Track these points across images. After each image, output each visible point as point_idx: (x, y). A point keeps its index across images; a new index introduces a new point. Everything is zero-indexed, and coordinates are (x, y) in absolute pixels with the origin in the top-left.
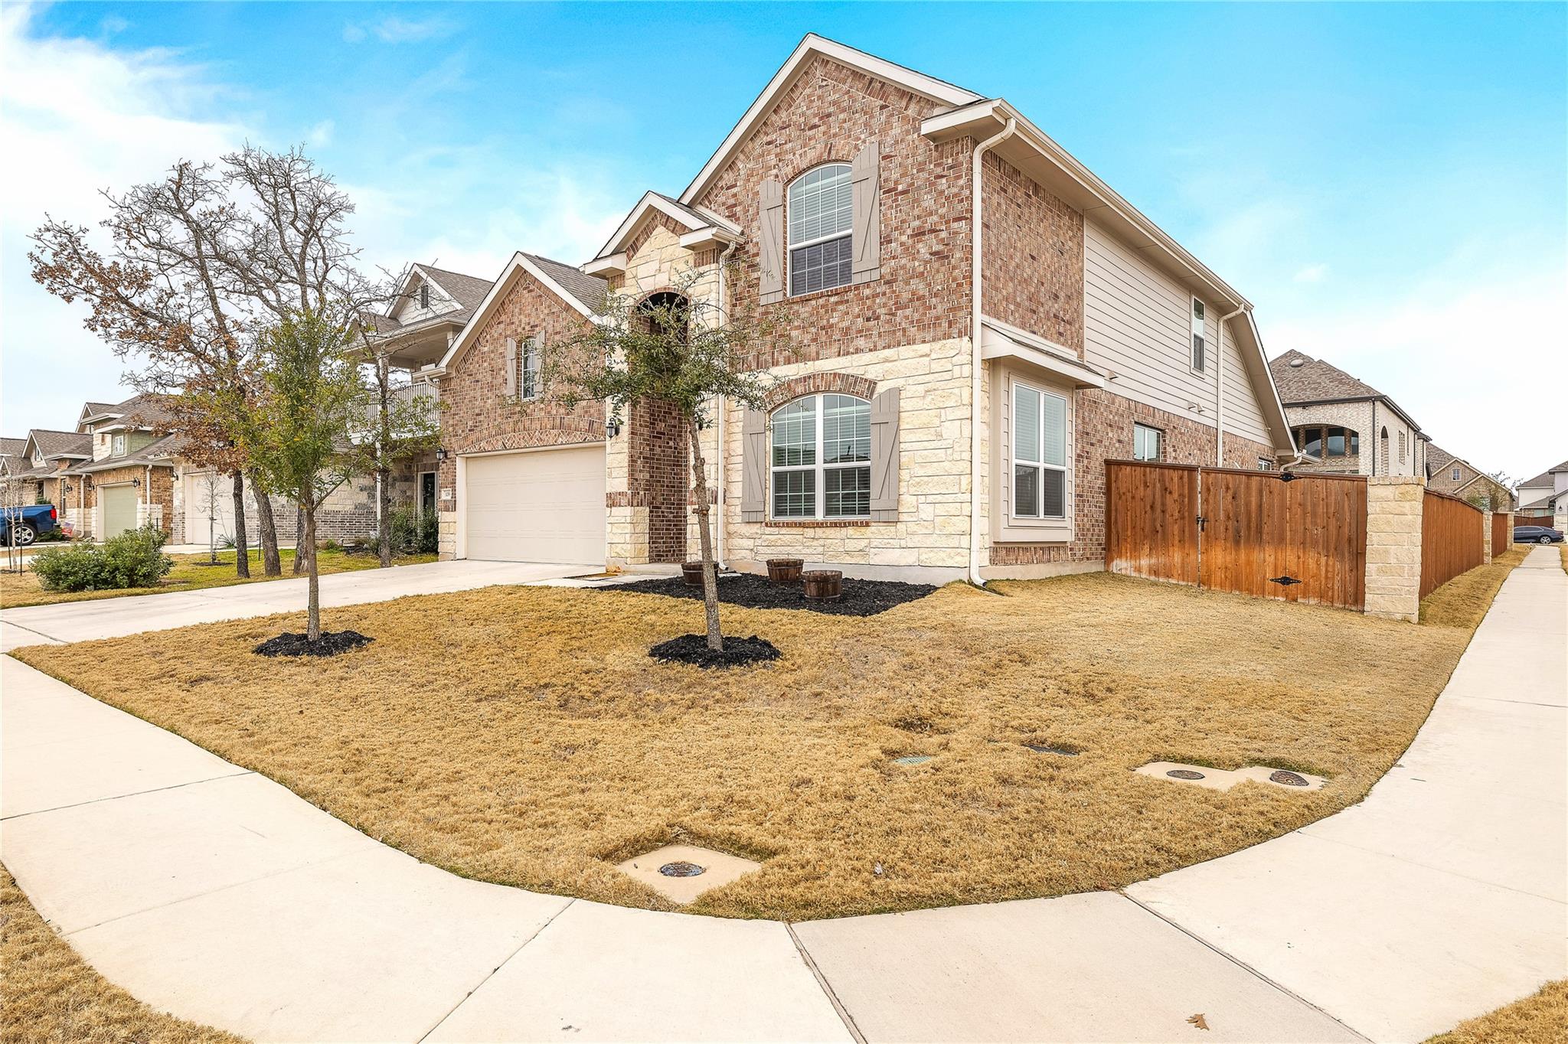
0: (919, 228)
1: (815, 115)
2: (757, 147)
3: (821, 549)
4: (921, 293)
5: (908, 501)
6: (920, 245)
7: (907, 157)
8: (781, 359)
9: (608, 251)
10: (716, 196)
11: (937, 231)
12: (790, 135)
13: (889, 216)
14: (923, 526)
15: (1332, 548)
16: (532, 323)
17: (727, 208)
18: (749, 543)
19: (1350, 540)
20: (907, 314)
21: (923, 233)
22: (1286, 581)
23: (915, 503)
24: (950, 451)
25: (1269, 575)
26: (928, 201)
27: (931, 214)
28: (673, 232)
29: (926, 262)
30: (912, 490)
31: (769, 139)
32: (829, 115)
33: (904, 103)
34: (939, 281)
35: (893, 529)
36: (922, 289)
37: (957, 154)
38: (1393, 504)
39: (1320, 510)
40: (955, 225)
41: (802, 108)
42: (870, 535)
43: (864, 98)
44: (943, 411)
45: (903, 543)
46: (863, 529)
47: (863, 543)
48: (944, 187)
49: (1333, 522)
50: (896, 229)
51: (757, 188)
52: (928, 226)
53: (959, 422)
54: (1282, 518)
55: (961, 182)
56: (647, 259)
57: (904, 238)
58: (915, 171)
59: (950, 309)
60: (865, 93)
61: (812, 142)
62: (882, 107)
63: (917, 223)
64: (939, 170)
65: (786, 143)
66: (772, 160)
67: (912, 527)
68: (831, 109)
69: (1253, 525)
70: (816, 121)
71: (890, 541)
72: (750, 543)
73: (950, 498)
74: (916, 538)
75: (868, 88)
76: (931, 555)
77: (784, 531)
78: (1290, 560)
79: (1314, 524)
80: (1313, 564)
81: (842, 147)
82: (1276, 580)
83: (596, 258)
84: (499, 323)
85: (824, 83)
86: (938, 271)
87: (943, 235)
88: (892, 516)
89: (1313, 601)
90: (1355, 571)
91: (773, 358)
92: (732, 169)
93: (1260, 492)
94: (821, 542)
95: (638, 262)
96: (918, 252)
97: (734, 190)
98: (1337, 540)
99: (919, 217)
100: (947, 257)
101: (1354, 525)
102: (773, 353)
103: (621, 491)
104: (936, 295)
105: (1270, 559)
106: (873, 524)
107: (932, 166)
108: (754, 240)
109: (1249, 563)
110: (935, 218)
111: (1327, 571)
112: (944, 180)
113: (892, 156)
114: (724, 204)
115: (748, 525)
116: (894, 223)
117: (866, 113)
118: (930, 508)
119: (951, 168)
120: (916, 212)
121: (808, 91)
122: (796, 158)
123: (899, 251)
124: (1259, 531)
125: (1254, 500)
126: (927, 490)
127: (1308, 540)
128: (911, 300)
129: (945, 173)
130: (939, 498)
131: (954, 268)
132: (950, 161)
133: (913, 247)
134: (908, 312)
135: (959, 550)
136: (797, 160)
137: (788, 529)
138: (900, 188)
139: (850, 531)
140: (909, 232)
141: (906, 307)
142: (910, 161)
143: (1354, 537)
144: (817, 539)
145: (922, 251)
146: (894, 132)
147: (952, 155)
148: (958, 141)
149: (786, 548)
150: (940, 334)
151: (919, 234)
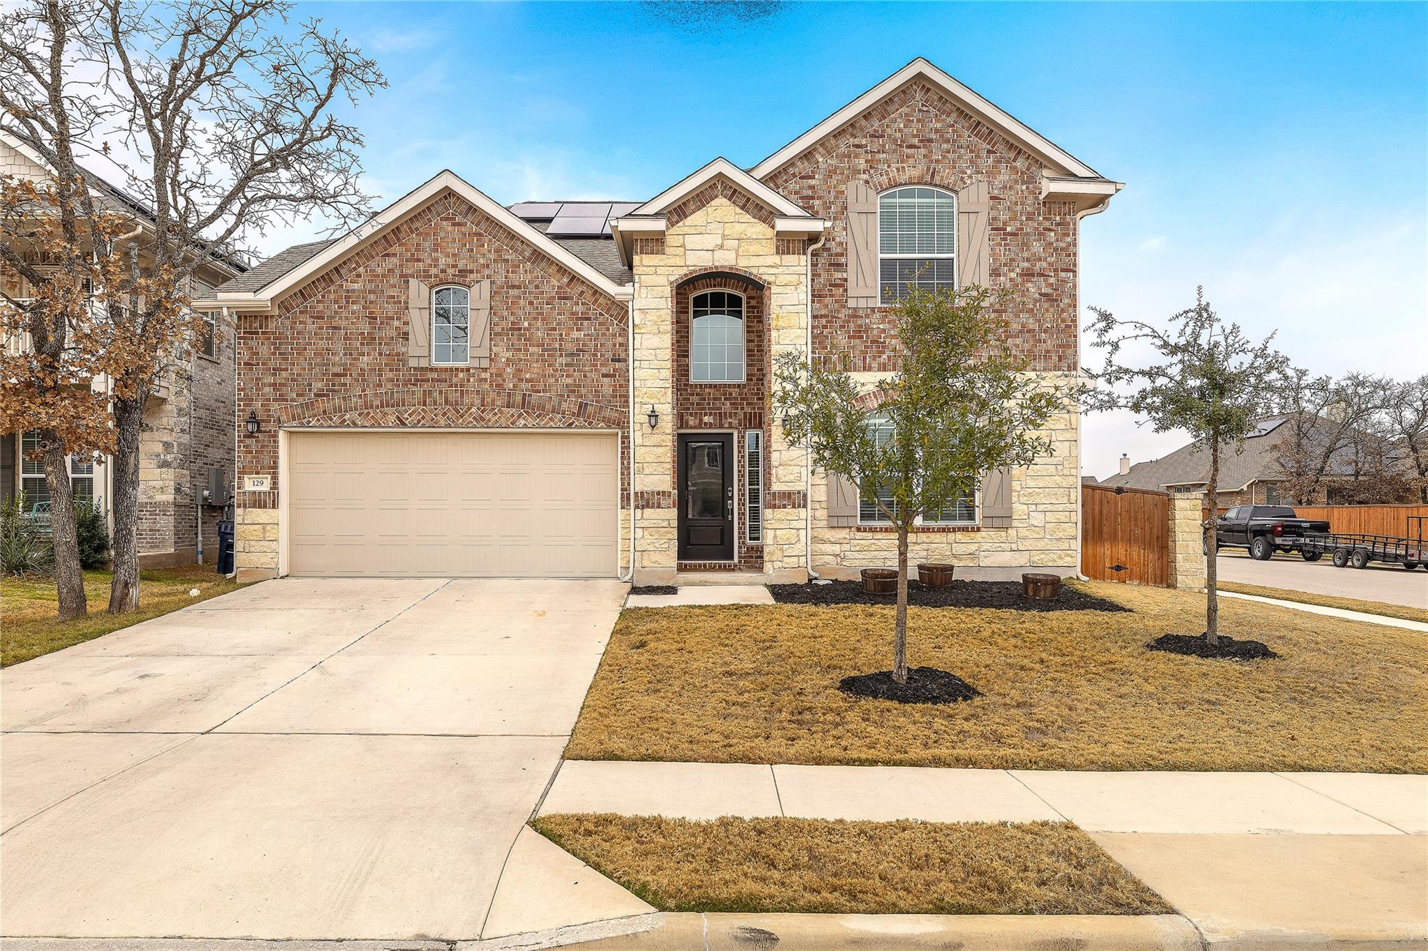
0: (1028, 269)
1: (914, 136)
2: (843, 145)
3: (925, 553)
4: (1031, 327)
5: (1019, 509)
6: (1029, 285)
7: (1016, 204)
8: (875, 365)
9: (652, 209)
10: (786, 181)
11: (1046, 276)
12: (884, 146)
13: (998, 251)
14: (1034, 532)
15: (1147, 544)
16: (461, 265)
17: (801, 198)
18: (834, 548)
19: (1158, 538)
20: (1018, 343)
21: (1033, 275)
22: (1118, 568)
23: (1026, 511)
24: (1060, 468)
25: (1108, 565)
26: (1037, 247)
27: (1040, 260)
28: (743, 208)
29: (1036, 301)
30: (1023, 500)
31: (857, 141)
32: (930, 141)
33: (1012, 155)
34: (1048, 319)
35: (1004, 534)
36: (1032, 324)
37: (1065, 214)
38: (1190, 512)
39: (1140, 516)
40: (1063, 274)
41: (896, 124)
42: (980, 540)
43: (969, 136)
44: (1053, 432)
45: (1014, 547)
46: (972, 534)
47: (973, 548)
48: (1053, 239)
49: (1147, 526)
50: (1005, 265)
51: (843, 187)
52: (1037, 269)
53: (1068, 443)
54: (1116, 522)
55: (1069, 239)
56: (702, 230)
57: (1013, 275)
58: (1024, 218)
59: (1059, 346)
60: (972, 132)
61: (911, 161)
62: (989, 152)
63: (1026, 264)
64: (1047, 224)
65: (878, 152)
66: (861, 163)
67: (1023, 532)
68: (933, 136)
69: (1097, 526)
70: (916, 141)
71: (1002, 545)
72: (836, 549)
73: (1061, 508)
74: (1027, 543)
75: (975, 129)
76: (1042, 556)
77: (879, 536)
78: (1121, 552)
79: (1136, 525)
80: (1136, 555)
81: (945, 174)
82: (1112, 568)
83: (630, 214)
84: (388, 255)
85: (925, 109)
86: (1047, 311)
87: (1052, 280)
88: (1006, 522)
89: (1136, 582)
90: (1160, 560)
91: (864, 362)
92: (808, 160)
93: (1101, 501)
94: (925, 546)
95: (686, 230)
96: (1028, 290)
97: (812, 182)
98: (1150, 538)
99: (1028, 260)
100: (1057, 300)
101: (1160, 527)
102: (865, 358)
103: (661, 489)
104: (1045, 331)
105: (1108, 552)
106: (983, 529)
107: (1041, 218)
108: (838, 239)
109: (1095, 556)
110: (1044, 264)
111: (1144, 560)
112: (1052, 234)
113: (1000, 199)
114: (796, 193)
115: (833, 530)
116: (1003, 259)
117: (971, 151)
118: (1041, 516)
119: (1058, 224)
120: (1026, 255)
121: (904, 110)
122: (892, 171)
123: (1008, 285)
124: (1101, 532)
125: (1097, 508)
126: (1038, 500)
127: (1132, 537)
128: (1021, 332)
129: (1053, 227)
130: (1050, 507)
131: (1063, 311)
132: (1058, 218)
133: (1022, 284)
134: (1018, 341)
135: (1069, 552)
136: (893, 173)
137: (884, 534)
138: (1009, 229)
139: (959, 536)
140: (1018, 270)
141: (1016, 336)
142: (1019, 208)
143: (1160, 535)
144: (919, 544)
145: (1032, 290)
146: (1001, 177)
147: (1060, 214)
148: (1065, 203)
149: (882, 553)
150: (1051, 365)
151: (1028, 274)
